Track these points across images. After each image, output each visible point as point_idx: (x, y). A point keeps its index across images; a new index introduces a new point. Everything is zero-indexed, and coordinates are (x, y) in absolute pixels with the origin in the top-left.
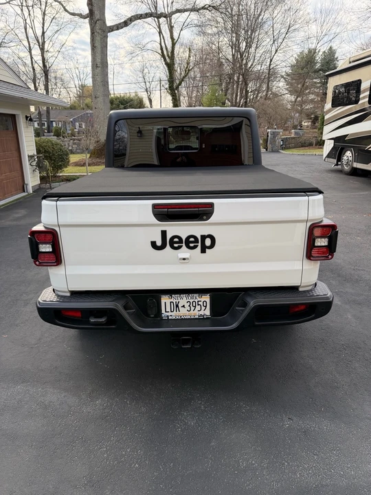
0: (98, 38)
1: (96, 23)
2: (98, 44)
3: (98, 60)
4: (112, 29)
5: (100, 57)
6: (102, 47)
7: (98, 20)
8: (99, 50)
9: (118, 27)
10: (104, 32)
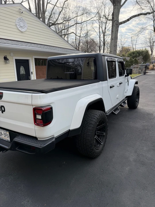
0: (114, 28)
1: (114, 22)
2: (114, 30)
3: (114, 37)
4: (121, 23)
5: (114, 35)
6: (115, 31)
7: (115, 21)
8: (114, 32)
9: (124, 22)
10: (117, 25)
